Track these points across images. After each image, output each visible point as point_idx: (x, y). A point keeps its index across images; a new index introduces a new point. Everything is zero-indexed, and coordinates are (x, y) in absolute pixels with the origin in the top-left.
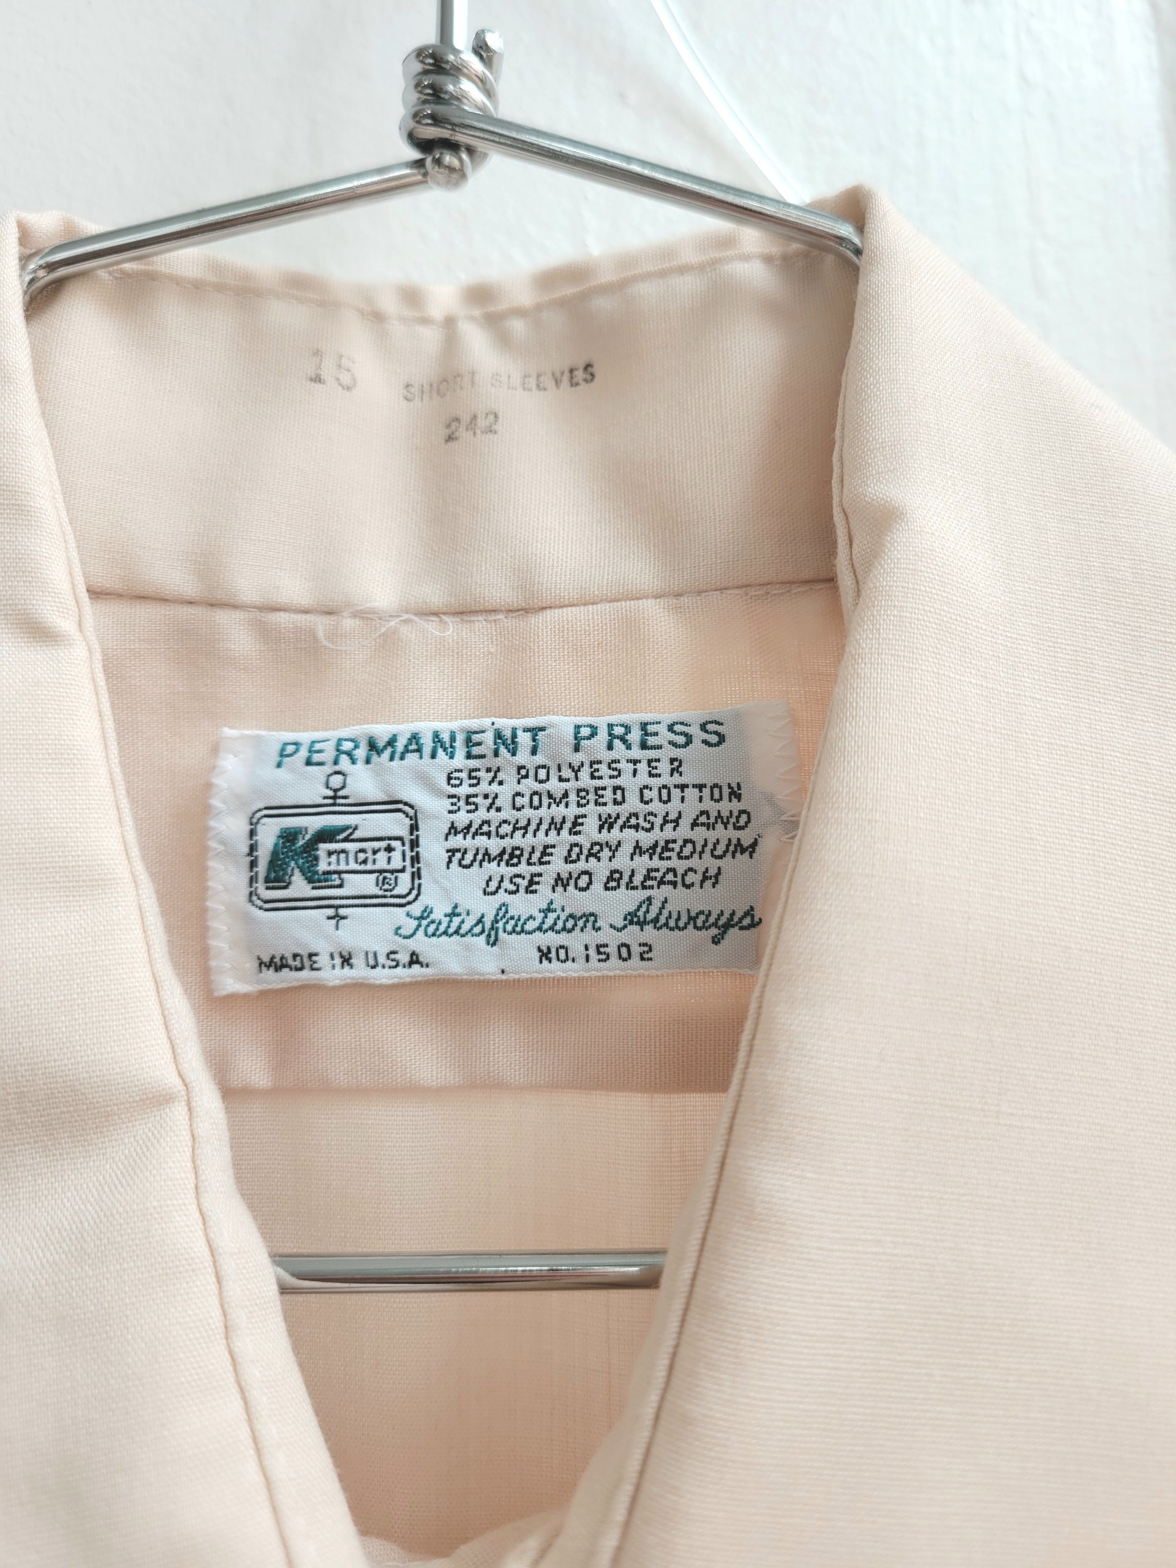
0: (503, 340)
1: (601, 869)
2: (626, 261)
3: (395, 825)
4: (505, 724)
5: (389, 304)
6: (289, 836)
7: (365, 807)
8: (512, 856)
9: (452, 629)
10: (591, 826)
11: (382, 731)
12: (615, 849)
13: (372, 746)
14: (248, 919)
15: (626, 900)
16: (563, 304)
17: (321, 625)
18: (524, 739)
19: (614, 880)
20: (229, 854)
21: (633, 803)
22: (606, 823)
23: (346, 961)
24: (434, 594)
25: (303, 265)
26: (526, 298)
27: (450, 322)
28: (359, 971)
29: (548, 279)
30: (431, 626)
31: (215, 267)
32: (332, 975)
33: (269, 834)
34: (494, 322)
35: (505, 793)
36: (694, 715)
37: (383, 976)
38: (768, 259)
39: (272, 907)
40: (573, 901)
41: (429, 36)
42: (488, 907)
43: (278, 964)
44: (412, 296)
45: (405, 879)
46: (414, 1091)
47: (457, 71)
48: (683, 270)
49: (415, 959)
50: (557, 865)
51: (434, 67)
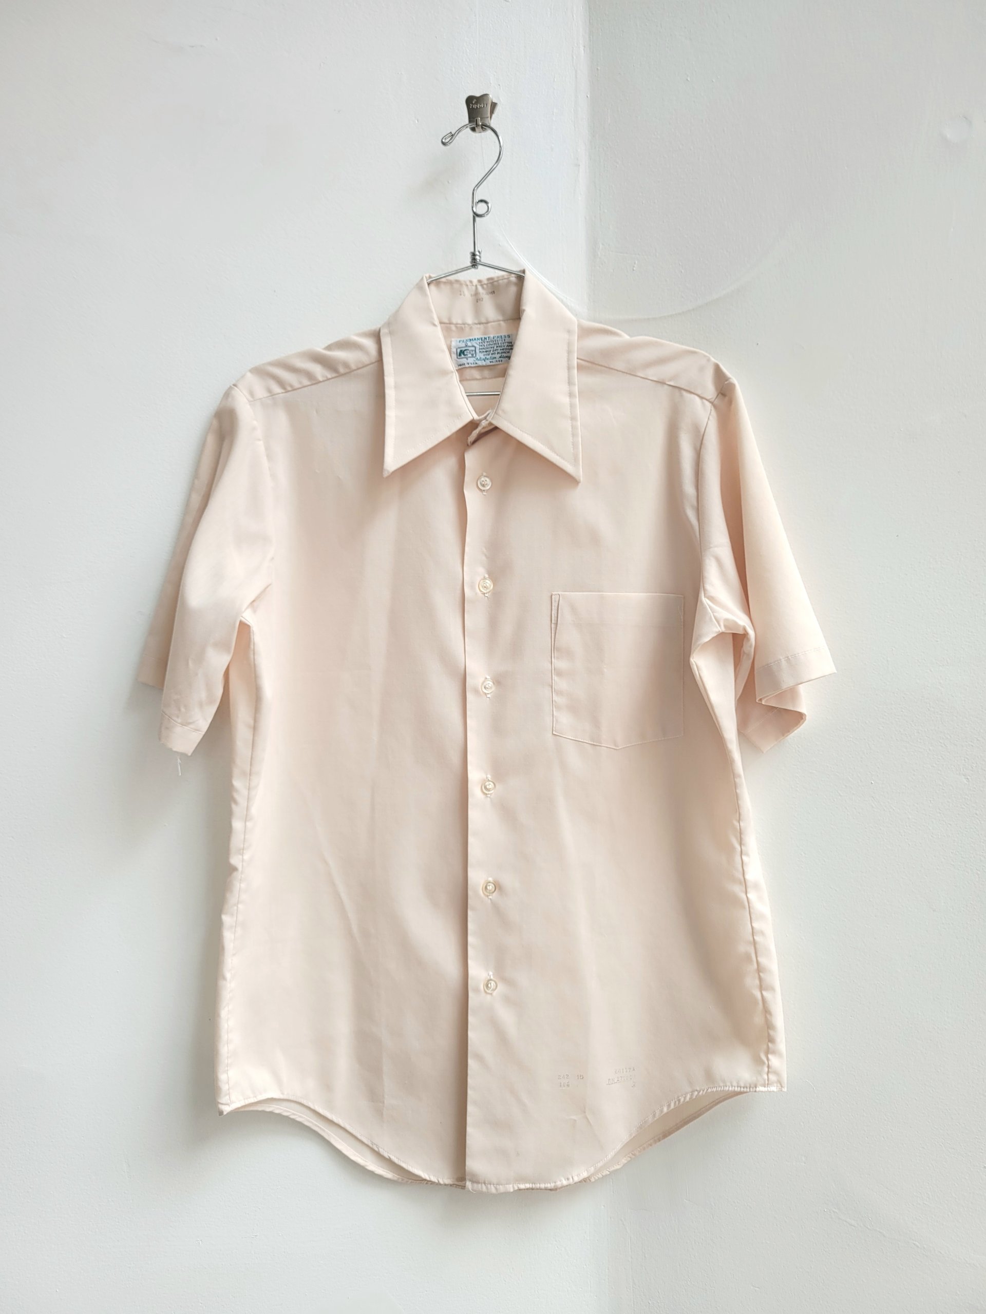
0: (483, 288)
1: (496, 352)
2: (498, 277)
3: (473, 349)
4: (485, 336)
5: (468, 283)
6: (461, 351)
7: (470, 347)
8: (487, 351)
9: (479, 326)
10: (495, 347)
11: (471, 338)
12: (498, 350)
13: (470, 340)
14: (457, 361)
15: (499, 355)
16: (490, 283)
17: (463, 326)
18: (487, 338)
19: (498, 353)
20: (454, 353)
21: (500, 344)
22: (497, 347)
23: (468, 364)
24: (476, 322)
25: (457, 278)
26: (486, 282)
27: (476, 286)
28: (470, 365)
29: (488, 279)
30: (476, 326)
31: (447, 280)
32: (467, 366)
33: (459, 351)
34: (482, 285)
35: (485, 345)
36: (506, 334)
37: (473, 365)
38: (515, 277)
39: (459, 359)
40: (494, 356)
41: (473, 250)
42: (484, 357)
43: (460, 365)
44: (471, 282)
45: (475, 355)
46: (477, 379)
47: (477, 255)
48: (505, 279)
49: (476, 363)
50: (492, 352)
51: (474, 255)
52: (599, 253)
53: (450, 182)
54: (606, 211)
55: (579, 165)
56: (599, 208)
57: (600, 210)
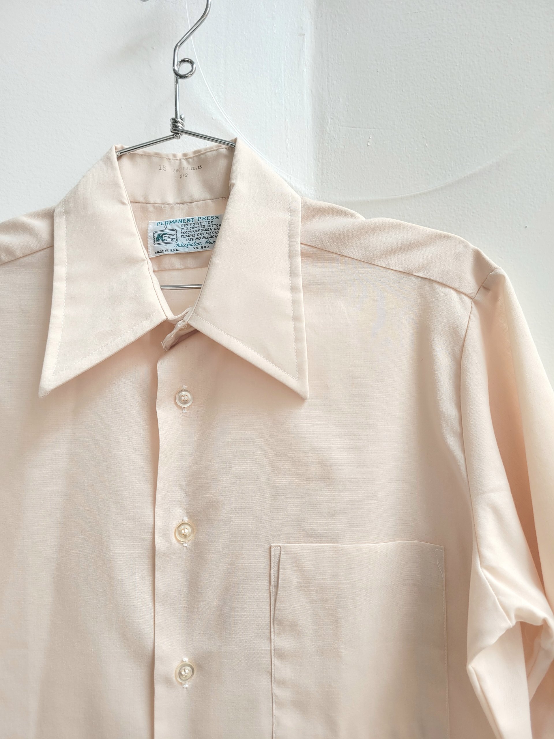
0: (188, 162)
1: (202, 236)
2: (206, 149)
3: (174, 232)
4: (189, 218)
5: (171, 157)
6: (159, 235)
7: (170, 230)
8: (190, 236)
9: (181, 205)
10: (200, 231)
11: (172, 220)
12: (203, 234)
13: (170, 222)
14: (154, 247)
15: (205, 240)
16: (197, 156)
17: (162, 206)
18: (191, 220)
19: (204, 238)
20: (151, 238)
21: (206, 227)
22: (203, 230)
23: (167, 251)
24: (179, 201)
25: (158, 151)
26: (192, 156)
27: (180, 160)
28: (169, 252)
29: (195, 152)
30: (178, 205)
31: (144, 152)
32: (166, 253)
33: (156, 235)
34: (187, 159)
35: (189, 227)
36: (214, 215)
37: (173, 253)
38: (226, 148)
39: (156, 244)
40: (198, 241)
41: (174, 116)
42: (187, 243)
43: (158, 252)
44: (174, 156)
45: (175, 240)
46: (178, 269)
47: (178, 122)
48: (213, 151)
49: (177, 250)
50: (196, 236)
51: (175, 121)
52: (328, 129)
53: (154, 48)
54: (335, 82)
55: (304, 35)
56: (326, 79)
57: (328, 82)
